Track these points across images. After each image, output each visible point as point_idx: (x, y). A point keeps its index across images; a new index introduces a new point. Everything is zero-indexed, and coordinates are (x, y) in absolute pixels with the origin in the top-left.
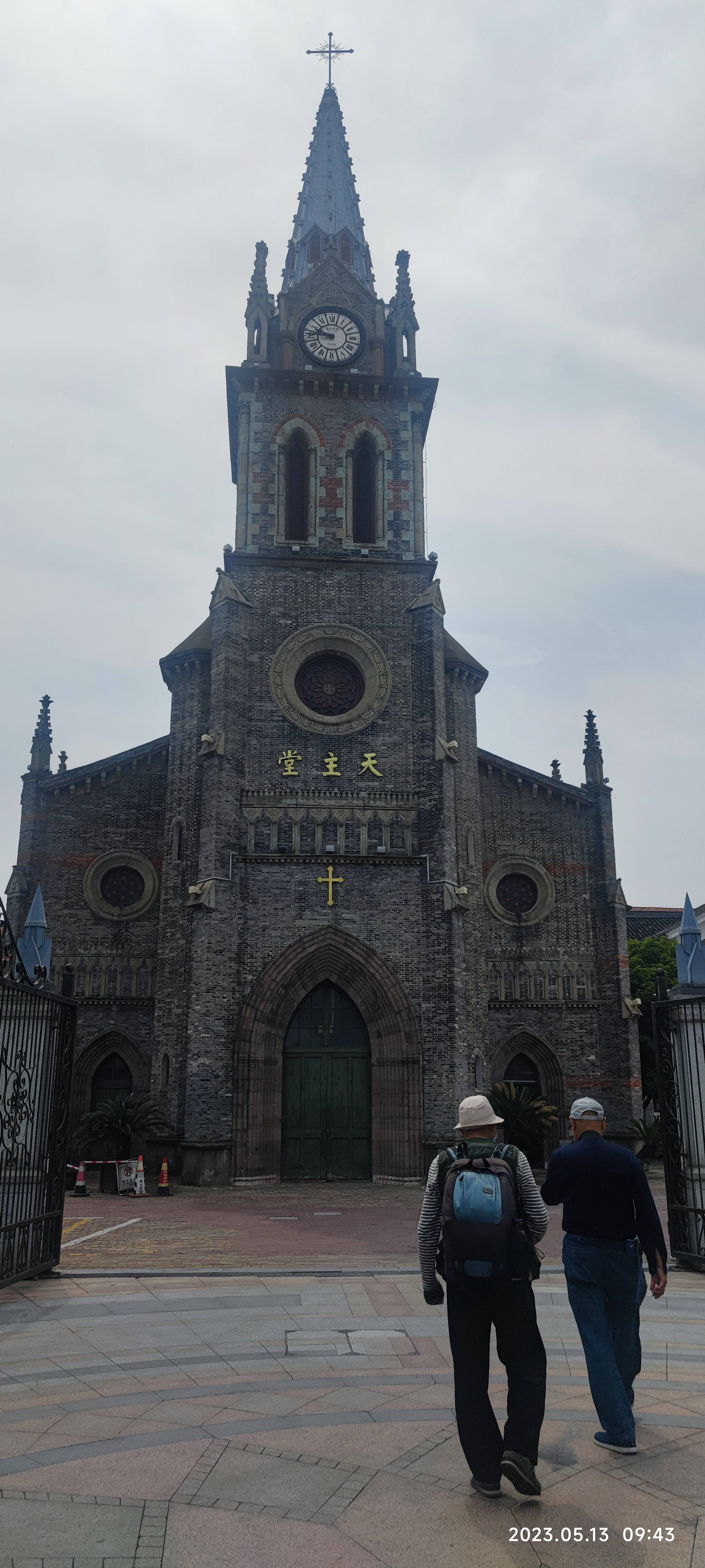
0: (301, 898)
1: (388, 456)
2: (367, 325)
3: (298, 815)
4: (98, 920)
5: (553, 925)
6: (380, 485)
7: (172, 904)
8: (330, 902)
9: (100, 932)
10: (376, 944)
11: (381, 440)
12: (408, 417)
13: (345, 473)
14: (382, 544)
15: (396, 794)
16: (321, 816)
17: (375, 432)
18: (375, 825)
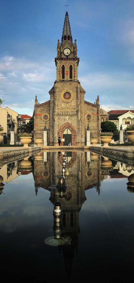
0: (64, 119)
1: (73, 68)
2: (71, 50)
3: (64, 111)
4: (44, 121)
5: (92, 121)
6: (73, 72)
7: (51, 119)
8: (67, 120)
9: (44, 122)
10: (72, 124)
11: (73, 66)
12: (76, 63)
13: (69, 70)
14: (73, 79)
15: (74, 108)
16: (66, 111)
17: (72, 65)
18: (72, 112)
